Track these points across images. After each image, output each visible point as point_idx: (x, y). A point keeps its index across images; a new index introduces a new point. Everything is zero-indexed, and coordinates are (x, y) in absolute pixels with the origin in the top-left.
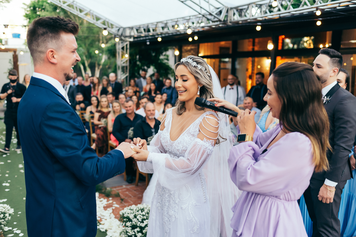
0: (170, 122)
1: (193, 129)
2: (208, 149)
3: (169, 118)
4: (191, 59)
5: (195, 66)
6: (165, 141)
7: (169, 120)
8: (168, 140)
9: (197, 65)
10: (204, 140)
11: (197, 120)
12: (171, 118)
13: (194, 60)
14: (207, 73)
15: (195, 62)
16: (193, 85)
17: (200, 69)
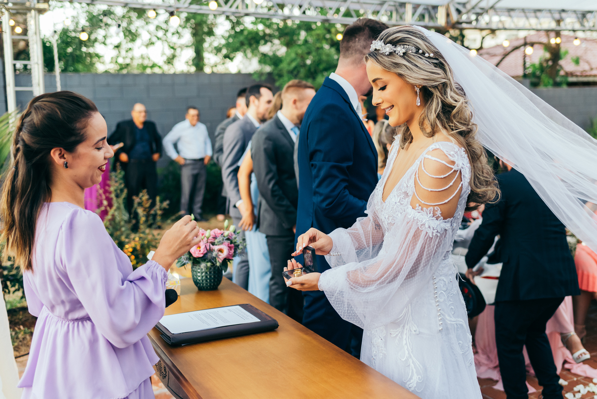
9: (395, 50)
13: (387, 40)
14: (423, 53)
15: (388, 45)
16: (400, 91)
17: (402, 54)
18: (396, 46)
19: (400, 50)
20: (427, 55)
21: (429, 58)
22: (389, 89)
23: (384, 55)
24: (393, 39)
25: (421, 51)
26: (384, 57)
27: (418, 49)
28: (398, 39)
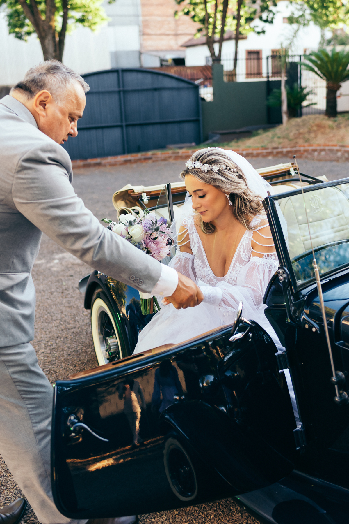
0: (201, 249)
1: (246, 255)
2: (273, 267)
3: (196, 242)
4: (200, 161)
5: (208, 171)
6: (208, 280)
7: (197, 245)
8: (212, 278)
9: (211, 168)
10: (264, 256)
11: (243, 237)
12: (199, 241)
13: (204, 161)
14: (230, 169)
15: (206, 164)
16: (216, 199)
17: (217, 171)
18: (211, 165)
19: (215, 168)
20: (232, 170)
21: (234, 172)
22: (208, 197)
23: (203, 173)
24: (209, 161)
25: (228, 168)
26: (204, 174)
27: (227, 166)
28: (213, 160)
